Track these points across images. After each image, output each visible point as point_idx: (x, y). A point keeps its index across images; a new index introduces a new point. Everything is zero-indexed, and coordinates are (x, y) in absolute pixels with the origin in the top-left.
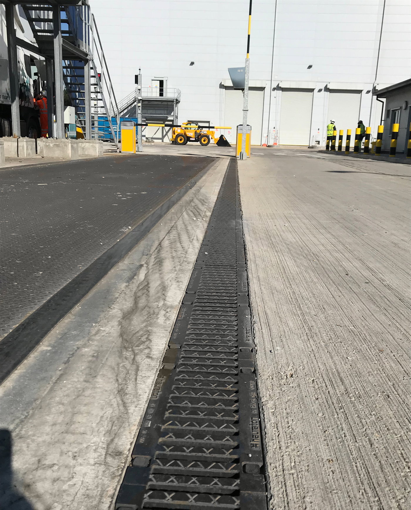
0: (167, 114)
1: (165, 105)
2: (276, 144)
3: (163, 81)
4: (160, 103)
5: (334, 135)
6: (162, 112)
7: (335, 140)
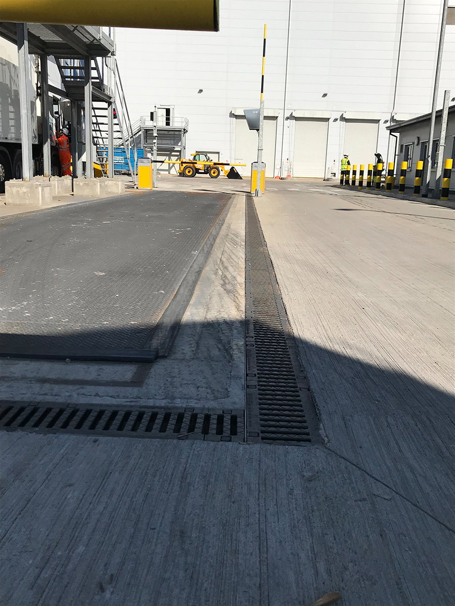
0: (174, 145)
1: (172, 135)
2: (289, 176)
3: (169, 109)
4: (166, 133)
5: (348, 170)
6: (168, 142)
7: (349, 174)
